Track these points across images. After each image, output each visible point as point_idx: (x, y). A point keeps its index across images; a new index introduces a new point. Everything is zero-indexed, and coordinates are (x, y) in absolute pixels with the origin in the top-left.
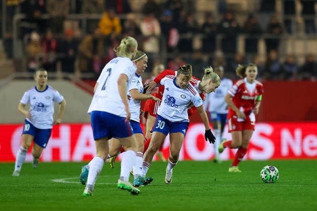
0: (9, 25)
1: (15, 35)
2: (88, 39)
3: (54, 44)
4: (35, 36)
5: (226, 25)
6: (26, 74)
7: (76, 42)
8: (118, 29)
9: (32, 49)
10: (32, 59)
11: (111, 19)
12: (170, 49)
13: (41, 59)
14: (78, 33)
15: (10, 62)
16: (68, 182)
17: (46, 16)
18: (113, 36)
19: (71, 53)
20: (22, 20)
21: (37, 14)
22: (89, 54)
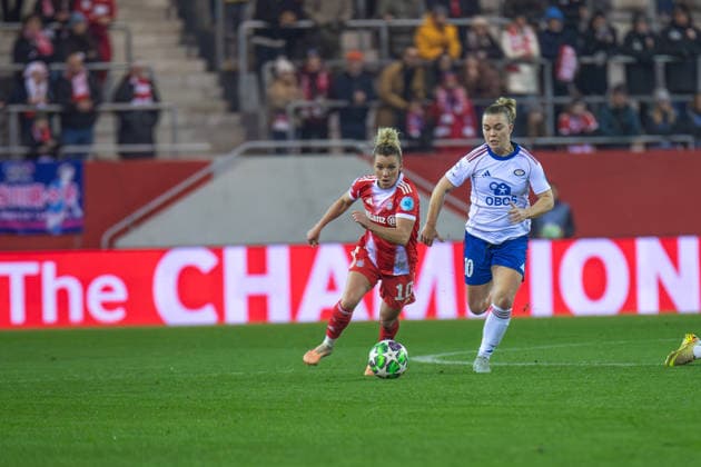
0: (231, 41)
1: (242, 63)
2: (394, 67)
3: (323, 81)
4: (284, 65)
5: (675, 35)
7: (369, 76)
8: (455, 48)
9: (279, 91)
10: (280, 112)
11: (440, 27)
13: (298, 111)
14: (371, 57)
15: (235, 118)
16: (446, 362)
17: (304, 24)
18: (446, 63)
19: (360, 96)
20: (258, 32)
21: (288, 19)
22: (397, 101)
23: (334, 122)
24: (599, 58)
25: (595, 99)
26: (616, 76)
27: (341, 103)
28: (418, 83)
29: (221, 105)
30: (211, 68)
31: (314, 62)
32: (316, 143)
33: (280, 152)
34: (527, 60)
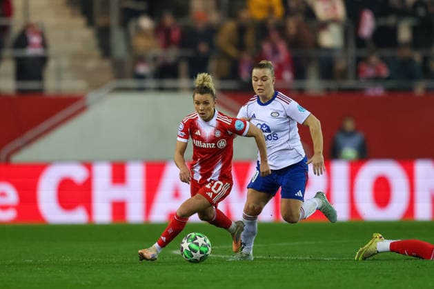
1: (114, 19)
2: (230, 26)
3: (175, 34)
4: (146, 23)
6: (131, 83)
7: (211, 33)
8: (279, 11)
10: (140, 59)
12: (360, 43)
13: (155, 59)
14: (214, 17)
15: (107, 64)
18: (271, 22)
19: (203, 48)
22: (232, 51)
23: (183, 67)
24: (391, 21)
25: (387, 53)
26: (405, 34)
27: (189, 53)
28: (250, 38)
29: (96, 52)
30: (90, 22)
31: (169, 20)
32: (169, 83)
33: (141, 90)
34: (335, 21)
